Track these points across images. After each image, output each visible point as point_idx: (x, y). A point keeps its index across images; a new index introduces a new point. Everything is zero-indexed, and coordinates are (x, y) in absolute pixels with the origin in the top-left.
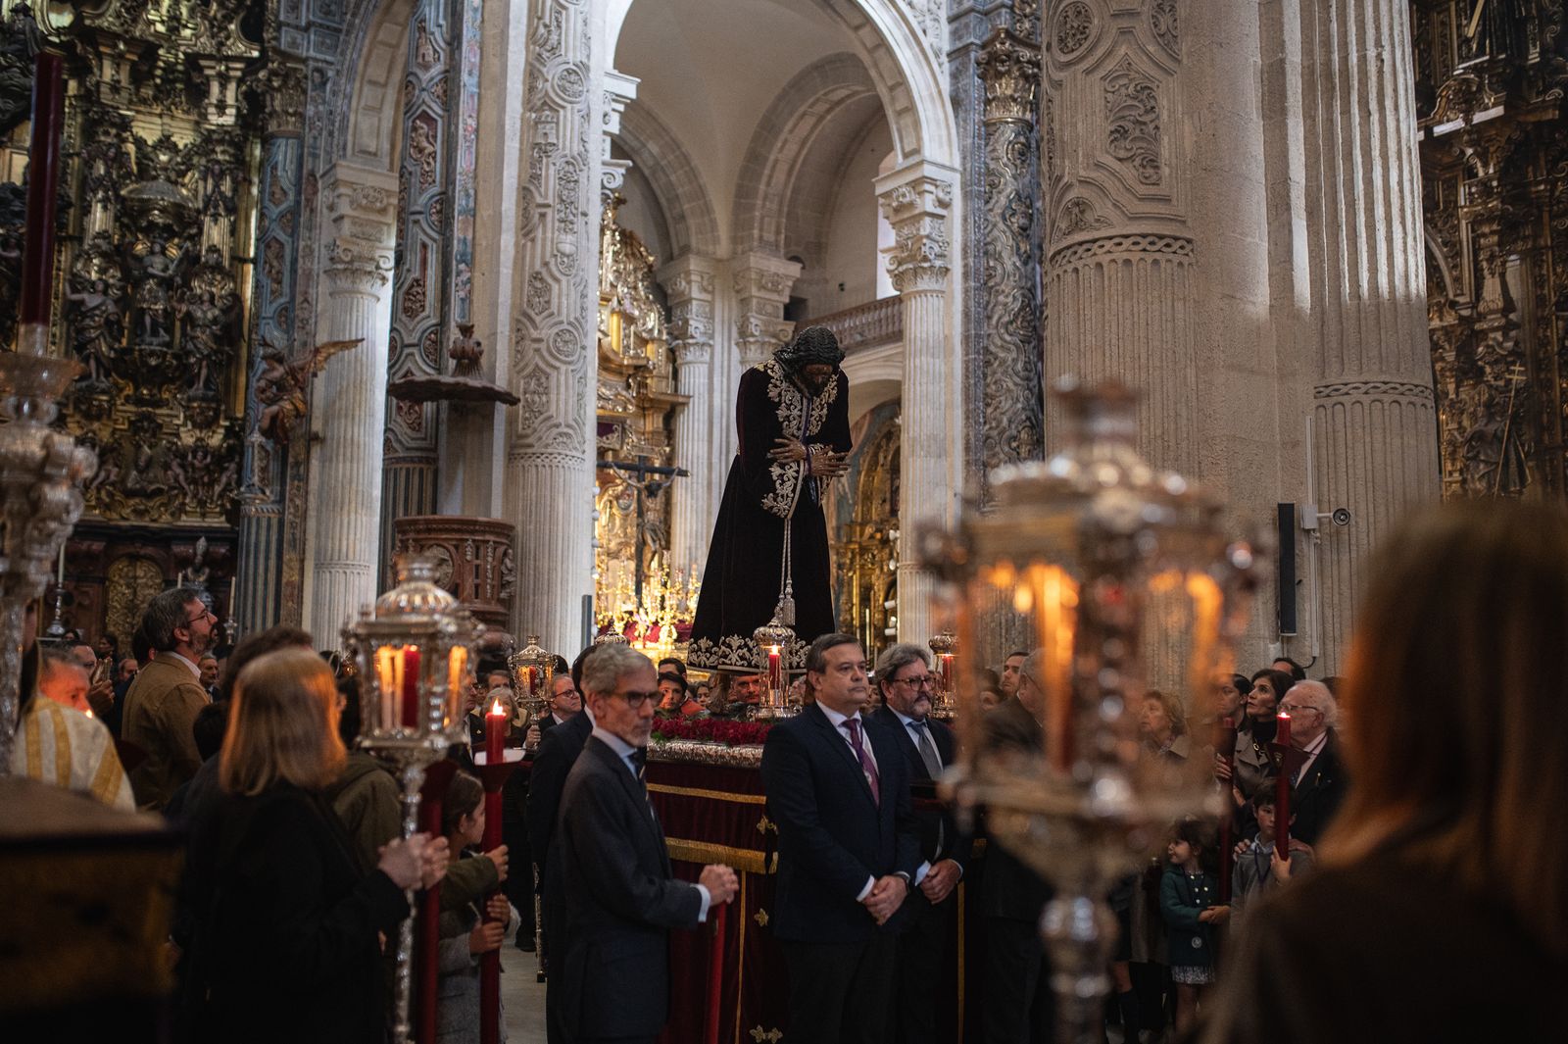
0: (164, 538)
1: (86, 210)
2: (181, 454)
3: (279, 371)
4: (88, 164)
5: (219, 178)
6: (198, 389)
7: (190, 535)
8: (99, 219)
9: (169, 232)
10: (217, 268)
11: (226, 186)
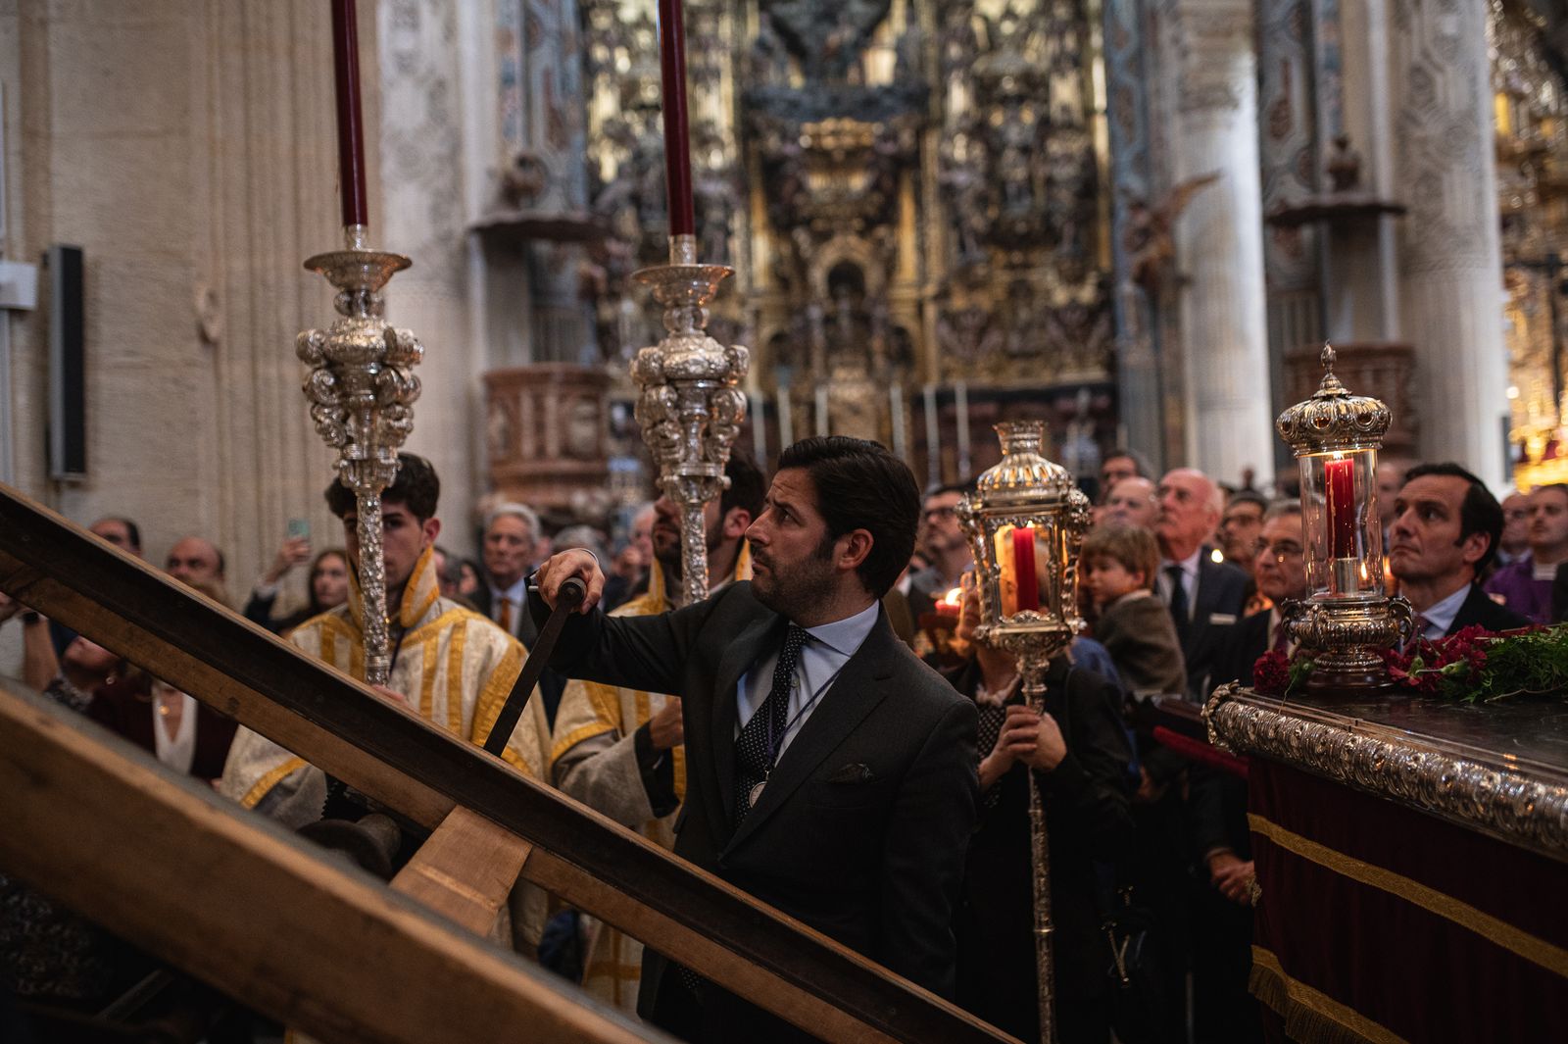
0: (1048, 397)
1: (944, 93)
2: (1056, 314)
3: (1143, 219)
4: (943, 49)
5: (1061, 35)
6: (1066, 247)
7: (1072, 391)
8: (959, 99)
9: (1020, 99)
10: (1069, 126)
11: (1070, 42)
